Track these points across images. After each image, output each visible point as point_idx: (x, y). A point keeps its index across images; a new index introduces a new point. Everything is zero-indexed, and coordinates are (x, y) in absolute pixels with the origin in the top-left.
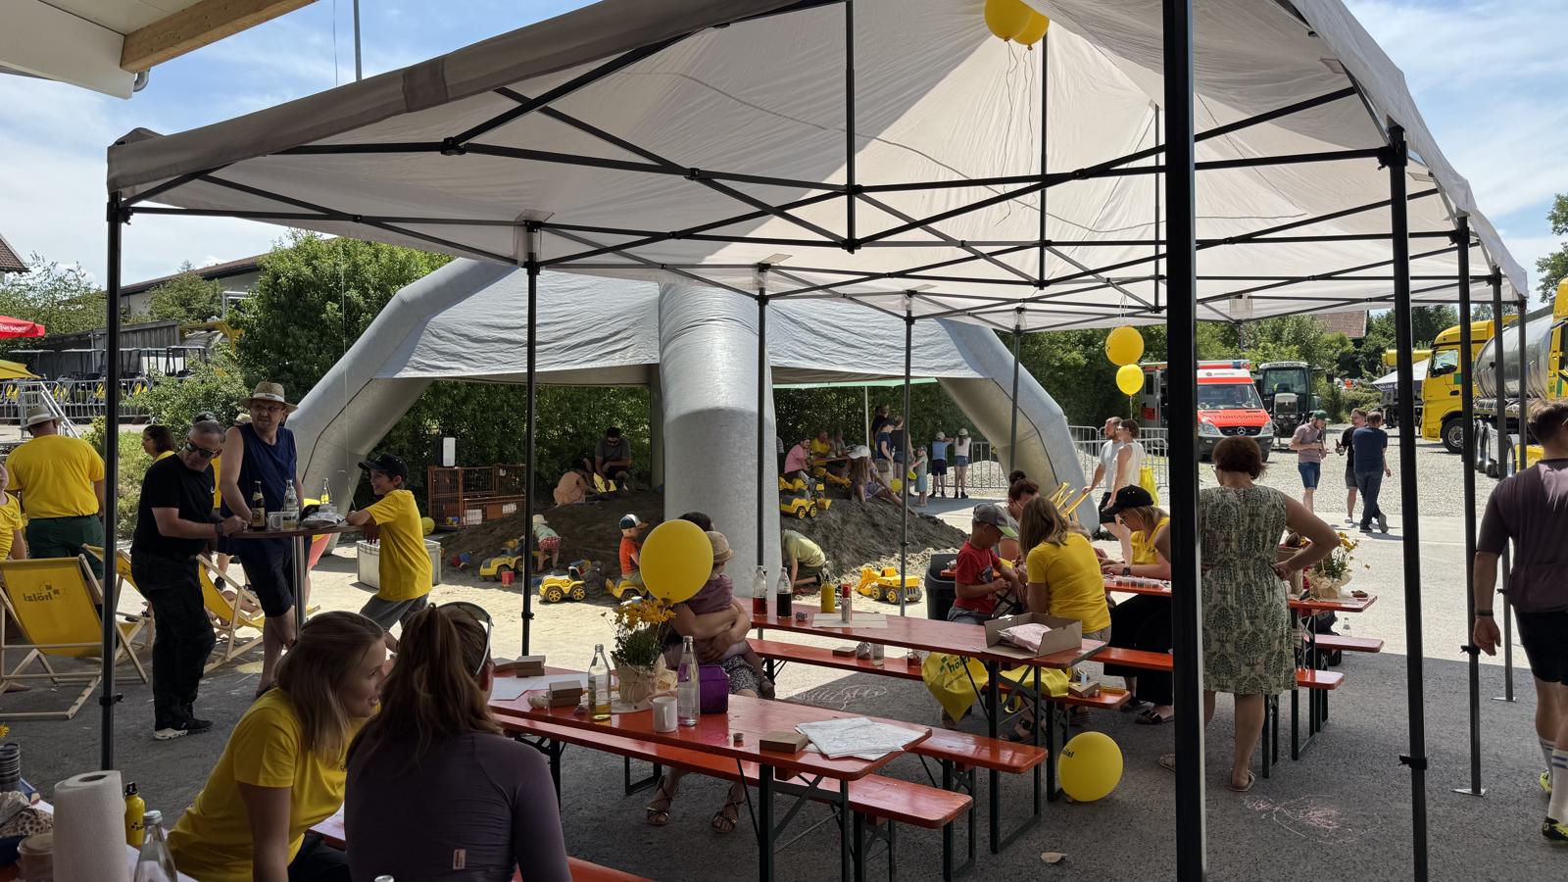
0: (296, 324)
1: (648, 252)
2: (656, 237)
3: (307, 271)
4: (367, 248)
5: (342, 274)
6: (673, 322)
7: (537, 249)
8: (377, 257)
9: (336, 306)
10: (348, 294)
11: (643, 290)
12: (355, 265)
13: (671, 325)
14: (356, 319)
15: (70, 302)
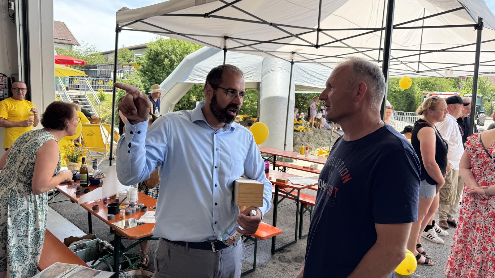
0: (156, 65)
1: (259, 46)
2: (261, 42)
3: (160, 49)
4: (178, 43)
5: (170, 50)
6: (266, 69)
7: (227, 45)
8: (180, 45)
9: (168, 60)
10: (171, 56)
11: (258, 59)
12: (174, 48)
13: (265, 70)
14: (173, 64)
15: (92, 55)
